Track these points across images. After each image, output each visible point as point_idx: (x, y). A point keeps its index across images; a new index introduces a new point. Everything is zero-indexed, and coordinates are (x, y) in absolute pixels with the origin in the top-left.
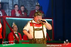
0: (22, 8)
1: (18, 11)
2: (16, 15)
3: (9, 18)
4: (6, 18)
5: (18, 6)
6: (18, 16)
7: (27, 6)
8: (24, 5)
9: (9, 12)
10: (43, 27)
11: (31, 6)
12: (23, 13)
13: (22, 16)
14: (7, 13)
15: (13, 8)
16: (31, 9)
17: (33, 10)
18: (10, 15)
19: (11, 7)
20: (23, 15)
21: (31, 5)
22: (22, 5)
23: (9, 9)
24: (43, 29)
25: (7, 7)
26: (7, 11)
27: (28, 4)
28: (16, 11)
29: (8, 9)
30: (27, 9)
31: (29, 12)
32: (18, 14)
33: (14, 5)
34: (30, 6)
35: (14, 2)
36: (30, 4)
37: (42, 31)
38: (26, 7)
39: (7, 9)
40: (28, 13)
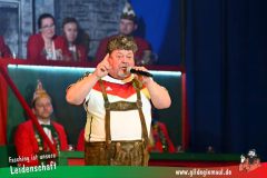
0: (69, 30)
1: (54, 38)
2: (46, 55)
3: (20, 66)
4: (10, 66)
5: (55, 23)
6: (54, 58)
7: (88, 20)
8: (77, 18)
9: (19, 42)
10: (139, 97)
11: (104, 22)
12: (73, 49)
13: (68, 59)
14: (11, 47)
15: (34, 30)
16: (102, 33)
17: (110, 35)
18: (24, 55)
19: (27, 24)
20: (70, 54)
21: (102, 19)
22: (70, 16)
23: (20, 32)
24: (141, 104)
25: (13, 26)
26: (12, 40)
27: (92, 14)
28: (46, 40)
29: (15, 32)
30: (88, 32)
31: (96, 44)
32: (52, 52)
33: (37, 17)
34: (98, 21)
35: (37, 6)
36: (101, 13)
37: (136, 112)
38: (84, 25)
39: (11, 30)
40: (91, 46)
